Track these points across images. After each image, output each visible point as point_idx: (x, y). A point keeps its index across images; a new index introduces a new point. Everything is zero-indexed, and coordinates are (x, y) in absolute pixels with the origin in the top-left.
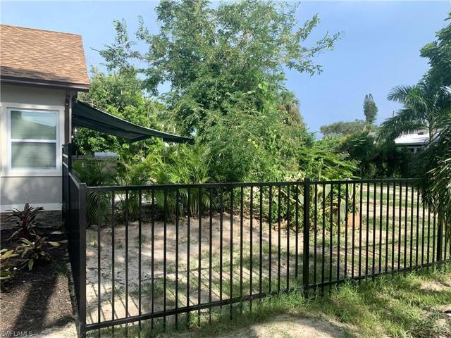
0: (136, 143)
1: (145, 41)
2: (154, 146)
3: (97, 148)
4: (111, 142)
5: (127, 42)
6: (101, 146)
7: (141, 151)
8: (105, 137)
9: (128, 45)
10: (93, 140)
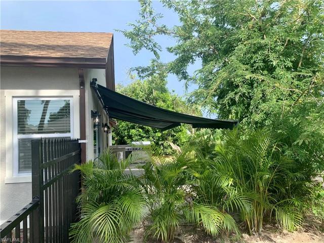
0: (166, 132)
1: (173, 9)
2: (180, 133)
3: (136, 138)
4: (147, 132)
5: (152, 16)
6: (140, 135)
7: (170, 138)
8: (142, 128)
9: (153, 20)
10: (133, 131)
